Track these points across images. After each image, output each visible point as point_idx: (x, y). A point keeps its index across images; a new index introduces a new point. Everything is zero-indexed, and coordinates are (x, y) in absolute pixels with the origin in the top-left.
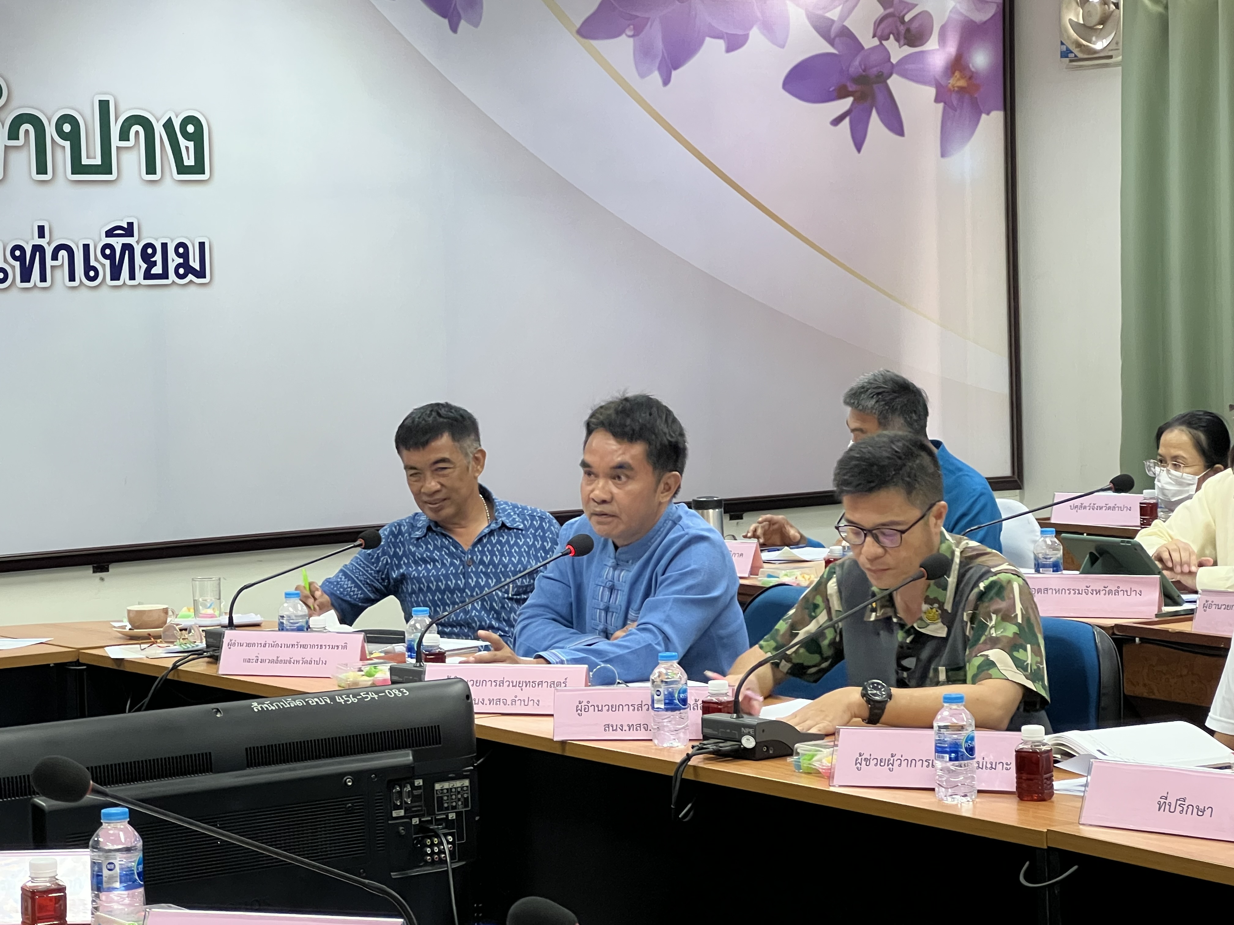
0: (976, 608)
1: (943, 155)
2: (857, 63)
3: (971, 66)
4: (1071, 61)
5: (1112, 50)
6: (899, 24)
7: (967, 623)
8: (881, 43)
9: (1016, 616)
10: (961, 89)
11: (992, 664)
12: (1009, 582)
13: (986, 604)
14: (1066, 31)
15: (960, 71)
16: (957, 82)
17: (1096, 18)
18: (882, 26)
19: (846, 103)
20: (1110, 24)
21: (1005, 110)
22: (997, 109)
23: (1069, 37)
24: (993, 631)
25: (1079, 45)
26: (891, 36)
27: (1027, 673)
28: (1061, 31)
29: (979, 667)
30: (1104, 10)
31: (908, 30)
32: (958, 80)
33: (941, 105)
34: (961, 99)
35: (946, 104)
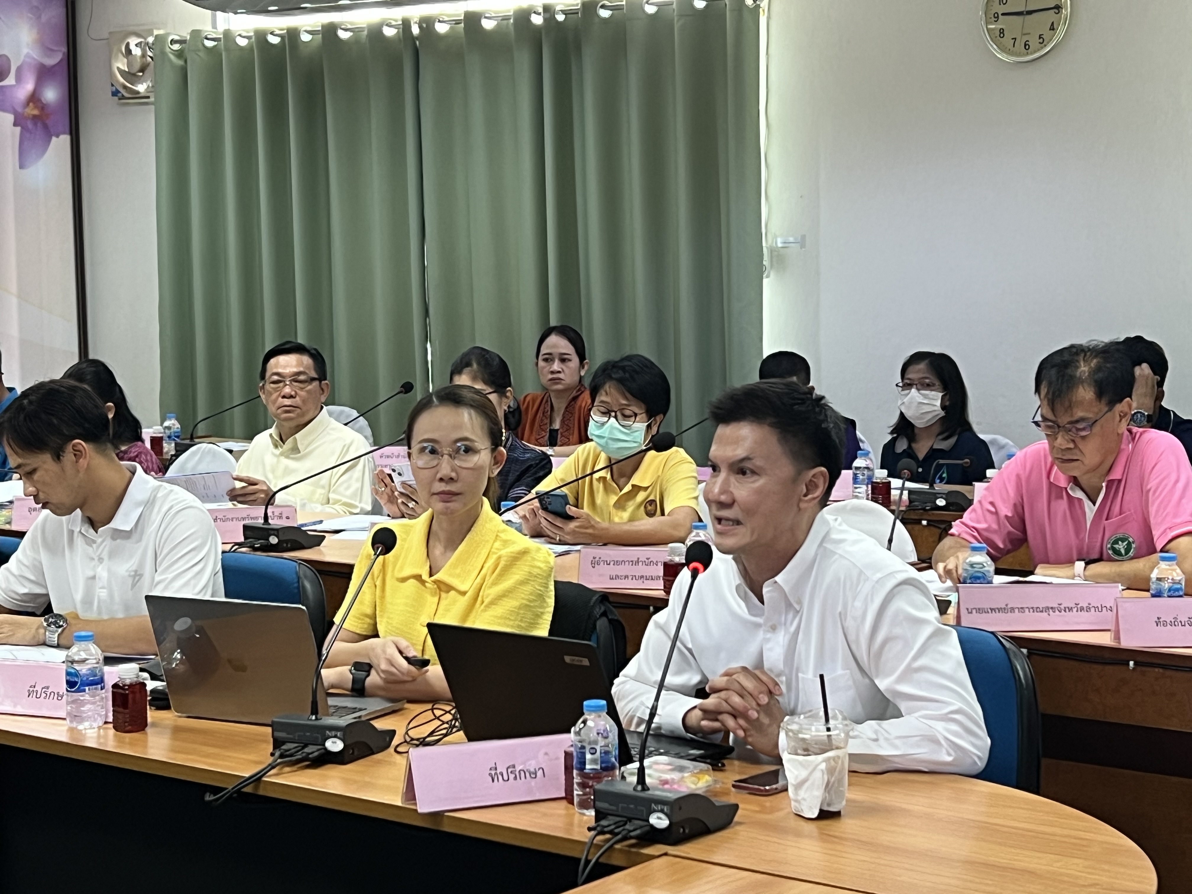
1: (21, 167)
3: (43, 99)
4: (120, 99)
5: (149, 92)
10: (35, 117)
14: (116, 77)
15: (34, 103)
16: (32, 111)
17: (137, 67)
20: (147, 72)
21: (71, 134)
22: (64, 133)
23: (118, 81)
25: (125, 87)
28: (111, 76)
30: (143, 62)
32: (32, 110)
33: (18, 129)
34: (35, 124)
35: (22, 128)
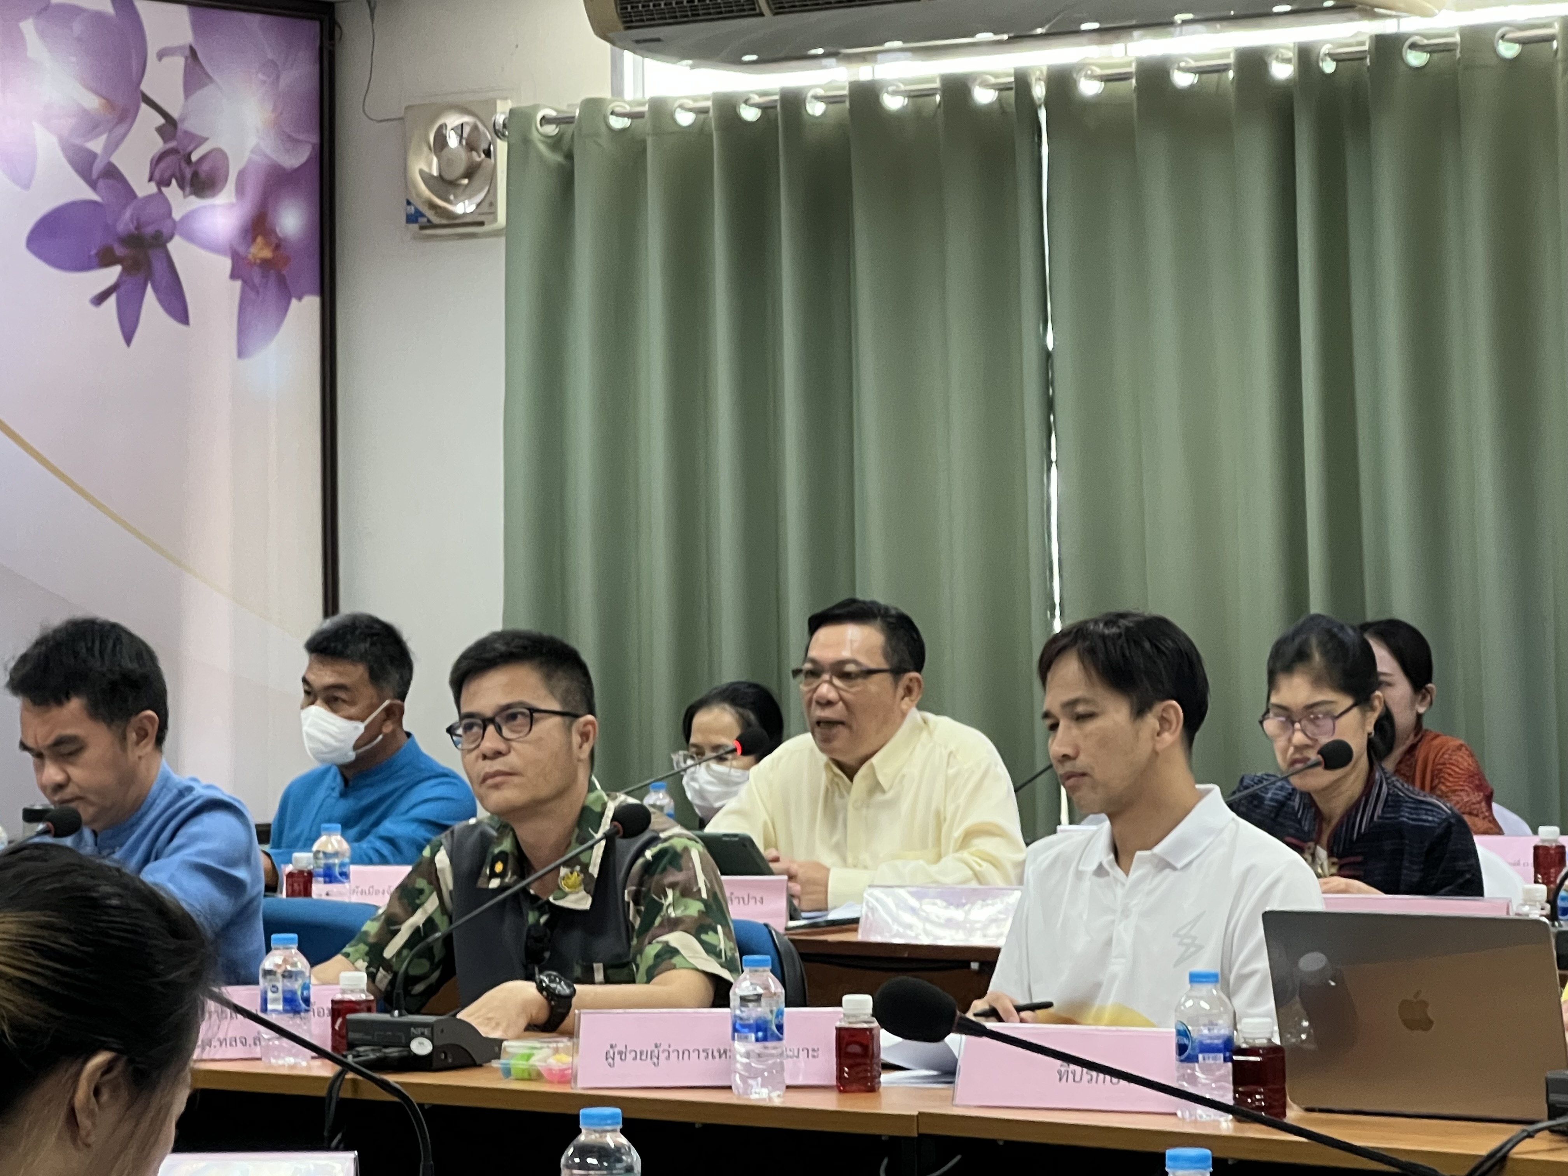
0: (641, 884)
1: (241, 354)
2: (128, 214)
3: (278, 230)
4: (422, 228)
5: (483, 214)
6: (184, 165)
7: (629, 904)
8: (159, 189)
9: (699, 890)
10: (265, 264)
11: (674, 952)
12: (686, 849)
13: (656, 877)
14: (415, 186)
15: (261, 234)
16: (260, 251)
17: (461, 168)
18: (162, 165)
19: (113, 273)
20: (479, 178)
21: (322, 294)
22: (311, 292)
23: (419, 195)
24: (671, 910)
25: (433, 206)
26: (174, 182)
27: (720, 960)
28: (406, 187)
29: (658, 956)
30: (470, 158)
31: (195, 174)
32: (261, 249)
33: (238, 284)
34: (265, 275)
35: (245, 282)
